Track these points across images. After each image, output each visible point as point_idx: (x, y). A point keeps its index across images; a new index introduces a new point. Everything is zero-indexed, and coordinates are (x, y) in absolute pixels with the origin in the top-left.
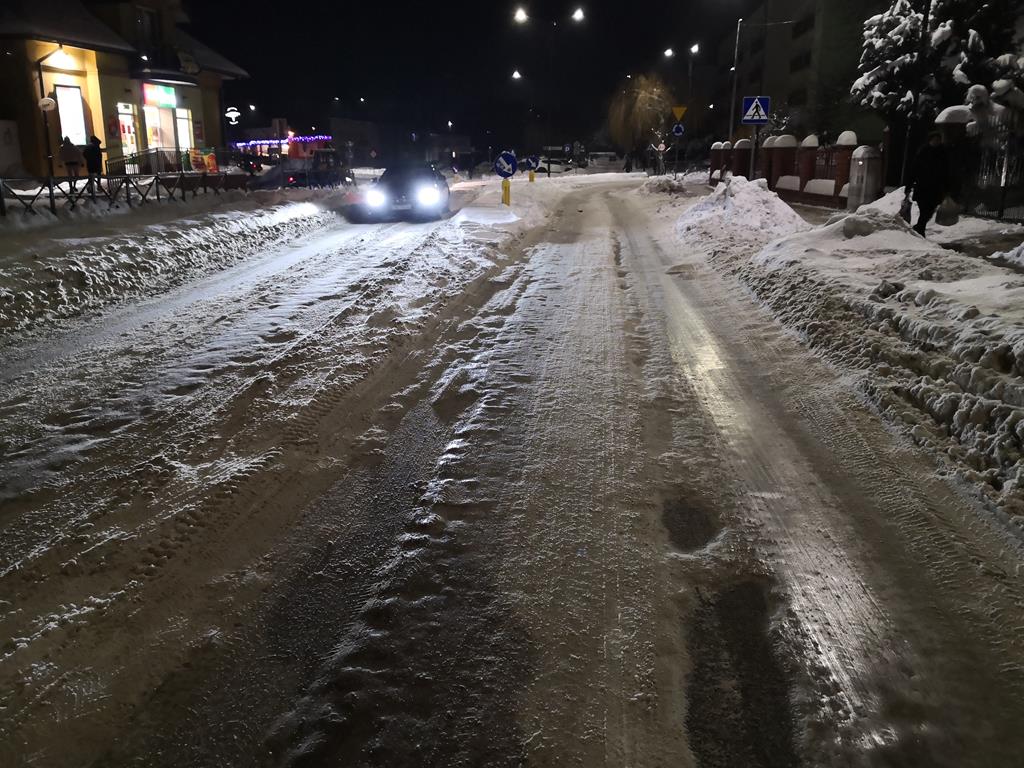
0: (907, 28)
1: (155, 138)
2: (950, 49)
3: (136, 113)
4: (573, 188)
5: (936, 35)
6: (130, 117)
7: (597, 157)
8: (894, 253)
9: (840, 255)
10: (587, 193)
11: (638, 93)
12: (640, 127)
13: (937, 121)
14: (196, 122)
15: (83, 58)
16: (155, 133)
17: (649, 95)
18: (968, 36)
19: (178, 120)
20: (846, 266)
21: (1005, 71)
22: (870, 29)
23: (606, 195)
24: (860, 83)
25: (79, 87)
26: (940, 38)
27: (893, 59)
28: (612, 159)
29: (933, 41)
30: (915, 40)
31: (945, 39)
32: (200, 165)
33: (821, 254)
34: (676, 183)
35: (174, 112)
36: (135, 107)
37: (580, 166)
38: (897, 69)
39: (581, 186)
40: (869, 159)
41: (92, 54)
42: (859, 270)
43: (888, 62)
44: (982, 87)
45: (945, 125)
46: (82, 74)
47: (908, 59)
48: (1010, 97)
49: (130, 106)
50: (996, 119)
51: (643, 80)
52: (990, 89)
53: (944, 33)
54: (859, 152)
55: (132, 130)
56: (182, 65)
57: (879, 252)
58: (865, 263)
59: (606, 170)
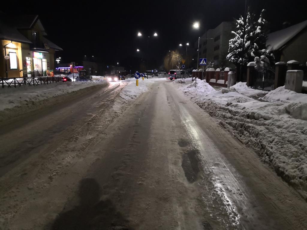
0: (239, 42)
1: (36, 67)
2: (250, 48)
3: (31, 60)
4: (155, 82)
5: (246, 44)
6: (30, 61)
7: (161, 73)
8: (233, 97)
9: (221, 98)
10: (159, 83)
11: (172, 56)
12: (173, 65)
13: (247, 65)
14: (48, 63)
15: (17, 45)
16: (36, 65)
17: (175, 56)
18: (254, 45)
19: (43, 62)
20: (222, 100)
21: (264, 53)
22: (230, 42)
23: (164, 84)
24: (229, 56)
25: (16, 53)
26: (247, 45)
27: (236, 50)
28: (165, 74)
29: (246, 46)
30: (241, 45)
31: (249, 45)
32: (49, 75)
33: (216, 97)
34: (183, 81)
35: (42, 59)
36: (31, 58)
37: (156, 76)
38: (237, 53)
39: (157, 81)
40: (232, 75)
41: (20, 44)
42: (225, 101)
43: (235, 51)
44: (258, 57)
45: (249, 67)
46: (17, 49)
47: (240, 50)
48: (265, 60)
49: (30, 58)
50: (262, 65)
51: (173, 52)
52: (260, 58)
53: (248, 44)
54: (230, 73)
55: (30, 65)
56: (45, 47)
57: (230, 97)
58: (226, 99)
59: (164, 77)
